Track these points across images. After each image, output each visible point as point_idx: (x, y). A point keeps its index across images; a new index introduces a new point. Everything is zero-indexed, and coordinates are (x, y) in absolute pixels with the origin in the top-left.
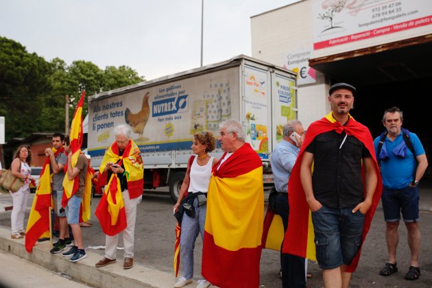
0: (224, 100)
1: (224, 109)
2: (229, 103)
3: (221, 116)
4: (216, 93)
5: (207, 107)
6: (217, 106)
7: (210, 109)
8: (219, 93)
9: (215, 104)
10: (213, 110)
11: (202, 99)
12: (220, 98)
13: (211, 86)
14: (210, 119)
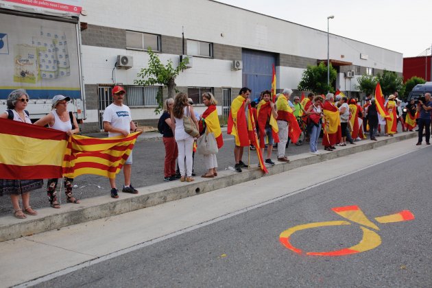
0: (60, 52)
1: (62, 61)
2: (67, 56)
3: (58, 67)
4: (50, 43)
5: (39, 55)
6: (53, 57)
7: (42, 57)
8: (54, 43)
9: (50, 55)
10: (47, 59)
11: (30, 44)
12: (56, 50)
13: (42, 33)
14: (44, 68)
